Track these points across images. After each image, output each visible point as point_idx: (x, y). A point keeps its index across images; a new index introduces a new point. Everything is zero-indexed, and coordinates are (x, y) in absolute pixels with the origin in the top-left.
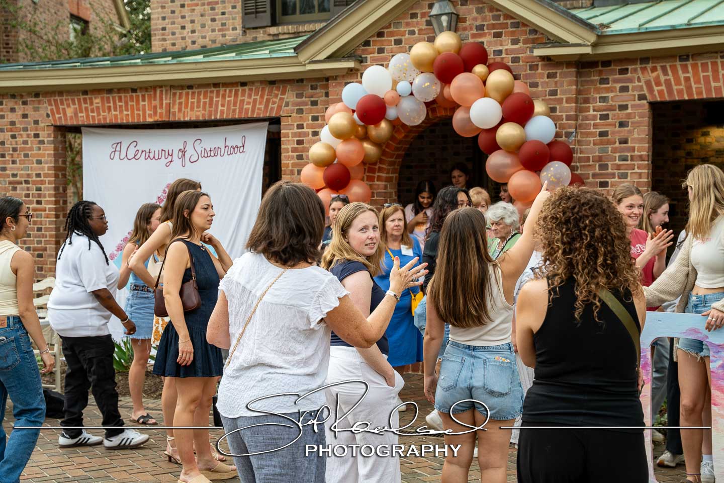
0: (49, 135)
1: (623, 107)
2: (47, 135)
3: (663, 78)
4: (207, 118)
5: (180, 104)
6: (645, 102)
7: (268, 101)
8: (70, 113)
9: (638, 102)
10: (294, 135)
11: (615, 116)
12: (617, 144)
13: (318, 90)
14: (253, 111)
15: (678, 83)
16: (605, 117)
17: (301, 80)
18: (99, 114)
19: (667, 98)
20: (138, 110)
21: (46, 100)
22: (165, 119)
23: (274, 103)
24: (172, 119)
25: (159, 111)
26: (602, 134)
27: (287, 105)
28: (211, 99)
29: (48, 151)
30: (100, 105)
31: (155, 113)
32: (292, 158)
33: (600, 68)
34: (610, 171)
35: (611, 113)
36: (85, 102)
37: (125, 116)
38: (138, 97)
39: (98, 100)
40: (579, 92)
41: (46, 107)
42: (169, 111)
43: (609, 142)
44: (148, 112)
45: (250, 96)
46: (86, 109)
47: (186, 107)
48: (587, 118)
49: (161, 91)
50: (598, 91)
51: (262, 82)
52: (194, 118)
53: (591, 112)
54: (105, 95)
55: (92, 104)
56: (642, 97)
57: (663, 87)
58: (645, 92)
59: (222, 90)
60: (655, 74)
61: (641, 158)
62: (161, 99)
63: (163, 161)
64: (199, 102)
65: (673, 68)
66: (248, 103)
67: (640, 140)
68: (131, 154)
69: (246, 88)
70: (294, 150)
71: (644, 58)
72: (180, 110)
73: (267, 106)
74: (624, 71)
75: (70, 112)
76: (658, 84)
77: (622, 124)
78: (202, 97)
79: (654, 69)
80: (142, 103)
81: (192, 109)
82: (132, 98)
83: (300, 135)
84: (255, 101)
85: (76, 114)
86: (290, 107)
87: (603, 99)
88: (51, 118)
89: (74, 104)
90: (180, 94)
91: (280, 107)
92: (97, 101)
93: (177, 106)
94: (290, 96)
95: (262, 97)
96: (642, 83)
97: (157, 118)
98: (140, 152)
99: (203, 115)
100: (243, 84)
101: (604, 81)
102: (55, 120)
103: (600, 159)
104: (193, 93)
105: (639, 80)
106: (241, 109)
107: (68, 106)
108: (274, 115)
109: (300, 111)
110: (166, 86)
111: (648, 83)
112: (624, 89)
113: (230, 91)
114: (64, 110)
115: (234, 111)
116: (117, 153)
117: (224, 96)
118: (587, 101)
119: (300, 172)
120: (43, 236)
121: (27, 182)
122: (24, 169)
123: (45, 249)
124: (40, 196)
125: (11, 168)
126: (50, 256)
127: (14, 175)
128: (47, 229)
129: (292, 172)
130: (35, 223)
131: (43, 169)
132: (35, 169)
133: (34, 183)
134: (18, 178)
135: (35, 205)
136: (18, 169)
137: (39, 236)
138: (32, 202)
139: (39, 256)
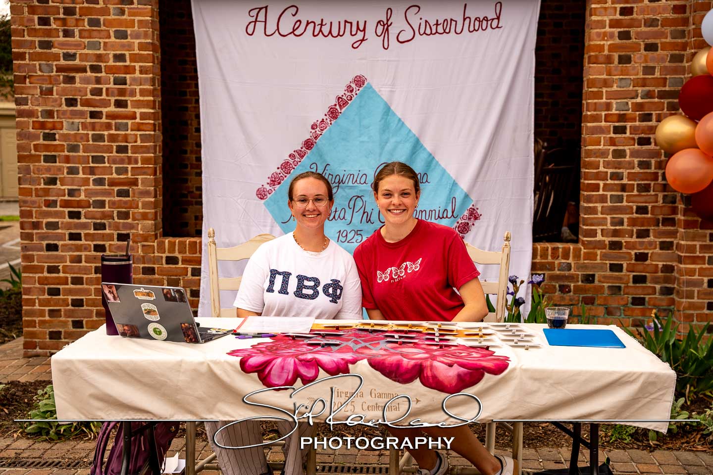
63: (348, 39)
98: (304, 23)
116: (260, 25)
119: (625, 60)
120: (130, 160)
121: (95, 69)
122: (93, 46)
123: (134, 183)
124: (122, 92)
125: (62, 45)
126: (146, 193)
127: (68, 56)
128: (136, 149)
129: (609, 60)
130: (113, 138)
131: (130, 47)
132: (113, 47)
133: (110, 70)
134: (77, 62)
135: (112, 109)
136: (78, 46)
137: (122, 161)
138: (106, 104)
139: (120, 194)
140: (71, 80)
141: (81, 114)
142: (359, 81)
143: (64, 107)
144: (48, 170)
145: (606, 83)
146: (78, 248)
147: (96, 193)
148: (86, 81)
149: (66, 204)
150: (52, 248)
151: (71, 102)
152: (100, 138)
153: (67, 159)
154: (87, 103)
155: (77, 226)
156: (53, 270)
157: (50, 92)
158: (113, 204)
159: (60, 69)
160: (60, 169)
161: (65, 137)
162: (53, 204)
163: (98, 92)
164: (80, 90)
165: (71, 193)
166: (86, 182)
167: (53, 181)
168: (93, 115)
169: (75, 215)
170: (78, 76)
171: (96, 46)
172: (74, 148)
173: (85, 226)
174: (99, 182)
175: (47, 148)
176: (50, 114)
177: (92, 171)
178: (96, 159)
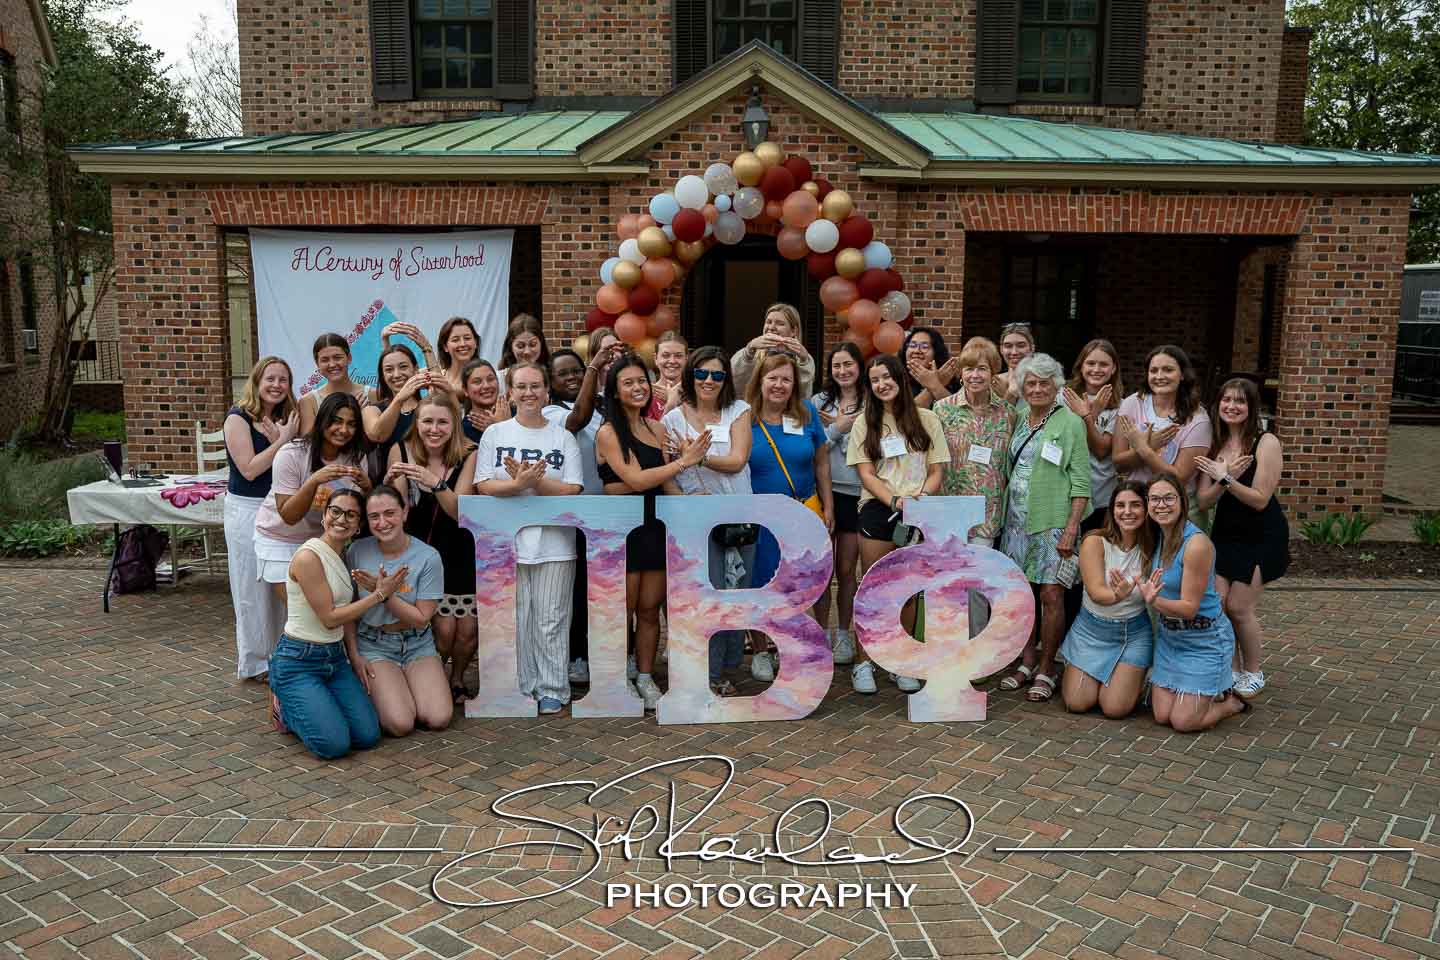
0: (209, 238)
1: (941, 235)
2: (206, 237)
3: (979, 208)
4: (440, 223)
5: (403, 204)
6: (962, 230)
7: (524, 205)
8: (240, 210)
9: (954, 230)
10: (559, 247)
11: (932, 243)
12: (933, 273)
13: (591, 196)
14: (504, 216)
15: (994, 213)
16: (922, 244)
17: (570, 183)
18: (284, 213)
19: (983, 229)
20: (342, 208)
21: (204, 192)
22: (381, 222)
23: (533, 208)
24: (391, 222)
25: (373, 211)
26: (920, 261)
27: (550, 211)
28: (447, 201)
29: (208, 258)
30: (286, 201)
31: (368, 214)
32: (557, 273)
33: (918, 192)
34: (926, 299)
35: (928, 240)
36: (265, 197)
37: (325, 216)
38: (342, 193)
39: (284, 195)
40: (899, 216)
41: (204, 201)
42: (386, 212)
43: (925, 270)
44: (356, 213)
45: (500, 199)
46: (266, 205)
47: (412, 208)
48: (903, 243)
49: (377, 188)
50: (916, 216)
51: (516, 183)
52: (422, 223)
53: (908, 238)
54: (294, 190)
55: (274, 199)
56: (959, 226)
57: (980, 217)
58: (962, 221)
59: (461, 191)
60: (972, 203)
61: (957, 287)
62: (376, 197)
63: (369, 273)
64: (429, 202)
65: (990, 199)
66: (498, 207)
67: (957, 269)
68: (322, 263)
69: (495, 189)
70: (558, 265)
71: (963, 186)
72: (403, 212)
73: (522, 212)
74: (942, 198)
75: (241, 208)
76: (976, 214)
77: (939, 252)
78: (434, 196)
79: (971, 198)
80: (347, 201)
81: (420, 211)
82: (333, 195)
83: (566, 247)
84: (507, 205)
85: (250, 210)
86: (554, 214)
87: (921, 225)
88: (212, 215)
89: (248, 198)
90: (403, 192)
91: (540, 214)
92: (282, 196)
93: (398, 207)
94: (554, 201)
95: (517, 200)
96: (959, 212)
97: (371, 220)
98: (336, 261)
99: (436, 219)
100: (492, 184)
101: (921, 206)
102: (218, 218)
103: (916, 286)
104: (422, 192)
105: (957, 208)
106: (488, 212)
107: (239, 201)
108: (532, 222)
109: (567, 220)
110: (383, 181)
111: (965, 212)
112: (942, 216)
113: (474, 192)
114: (232, 205)
115: (479, 215)
116: (303, 262)
117: (464, 199)
118: (903, 225)
119: (567, 291)
120: (204, 366)
121: (177, 297)
122: (173, 280)
123: (208, 382)
124: (197, 315)
125: (152, 279)
126: (215, 391)
127: (157, 288)
128: (209, 357)
129: (556, 291)
130: (191, 349)
131: (202, 281)
132: (189, 280)
133: (188, 298)
134: (164, 292)
135: (190, 327)
136: (164, 280)
137: (198, 366)
138: (185, 323)
139: (198, 391)
140: (159, 306)
141: (167, 331)
142: (378, 305)
143: (155, 326)
144: (144, 373)
145: (554, 308)
146: (168, 432)
147: (180, 391)
148: (169, 306)
149: (158, 399)
150: (148, 432)
151: (160, 322)
152: (181, 349)
153: (158, 365)
154: (171, 323)
155: (166, 416)
156: (150, 449)
157: (144, 314)
158: (191, 399)
159: (151, 298)
160: (153, 373)
161: (156, 349)
162: (148, 399)
163: (179, 314)
164: (165, 313)
165: (162, 390)
166: (173, 382)
167: (147, 382)
168: (177, 332)
169: (166, 407)
170: (164, 302)
171: (177, 280)
172: (163, 357)
173: (172, 416)
174: (182, 382)
175: (143, 356)
176: (144, 331)
177: (176, 374)
178: (179, 366)
